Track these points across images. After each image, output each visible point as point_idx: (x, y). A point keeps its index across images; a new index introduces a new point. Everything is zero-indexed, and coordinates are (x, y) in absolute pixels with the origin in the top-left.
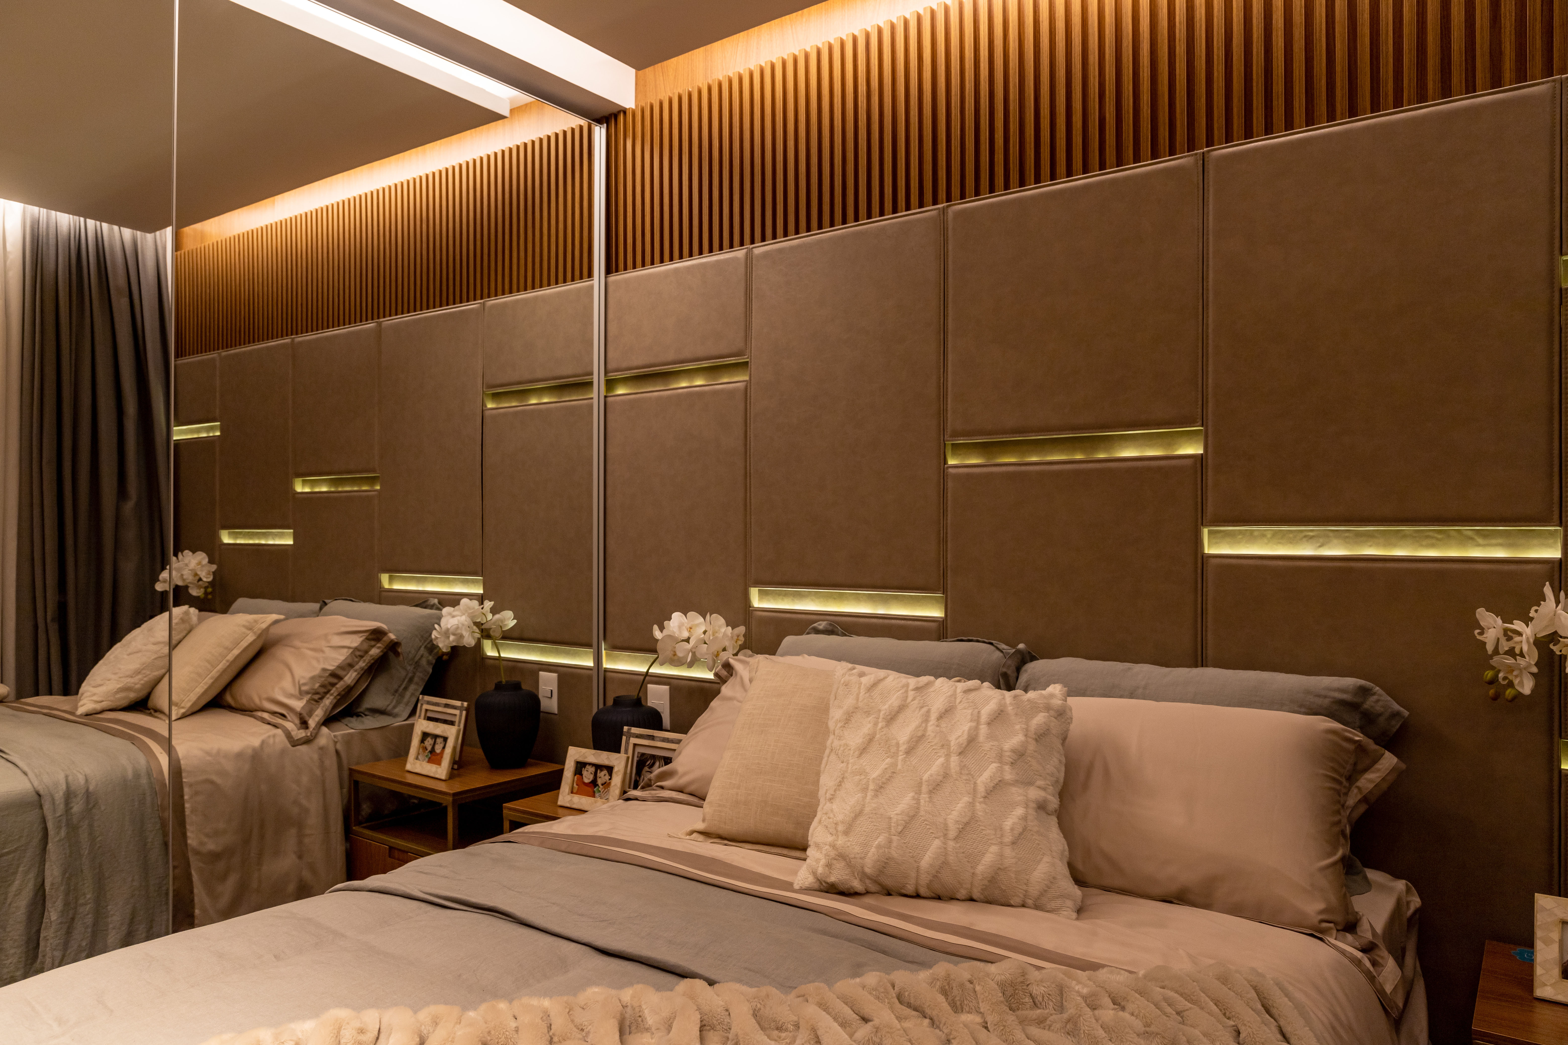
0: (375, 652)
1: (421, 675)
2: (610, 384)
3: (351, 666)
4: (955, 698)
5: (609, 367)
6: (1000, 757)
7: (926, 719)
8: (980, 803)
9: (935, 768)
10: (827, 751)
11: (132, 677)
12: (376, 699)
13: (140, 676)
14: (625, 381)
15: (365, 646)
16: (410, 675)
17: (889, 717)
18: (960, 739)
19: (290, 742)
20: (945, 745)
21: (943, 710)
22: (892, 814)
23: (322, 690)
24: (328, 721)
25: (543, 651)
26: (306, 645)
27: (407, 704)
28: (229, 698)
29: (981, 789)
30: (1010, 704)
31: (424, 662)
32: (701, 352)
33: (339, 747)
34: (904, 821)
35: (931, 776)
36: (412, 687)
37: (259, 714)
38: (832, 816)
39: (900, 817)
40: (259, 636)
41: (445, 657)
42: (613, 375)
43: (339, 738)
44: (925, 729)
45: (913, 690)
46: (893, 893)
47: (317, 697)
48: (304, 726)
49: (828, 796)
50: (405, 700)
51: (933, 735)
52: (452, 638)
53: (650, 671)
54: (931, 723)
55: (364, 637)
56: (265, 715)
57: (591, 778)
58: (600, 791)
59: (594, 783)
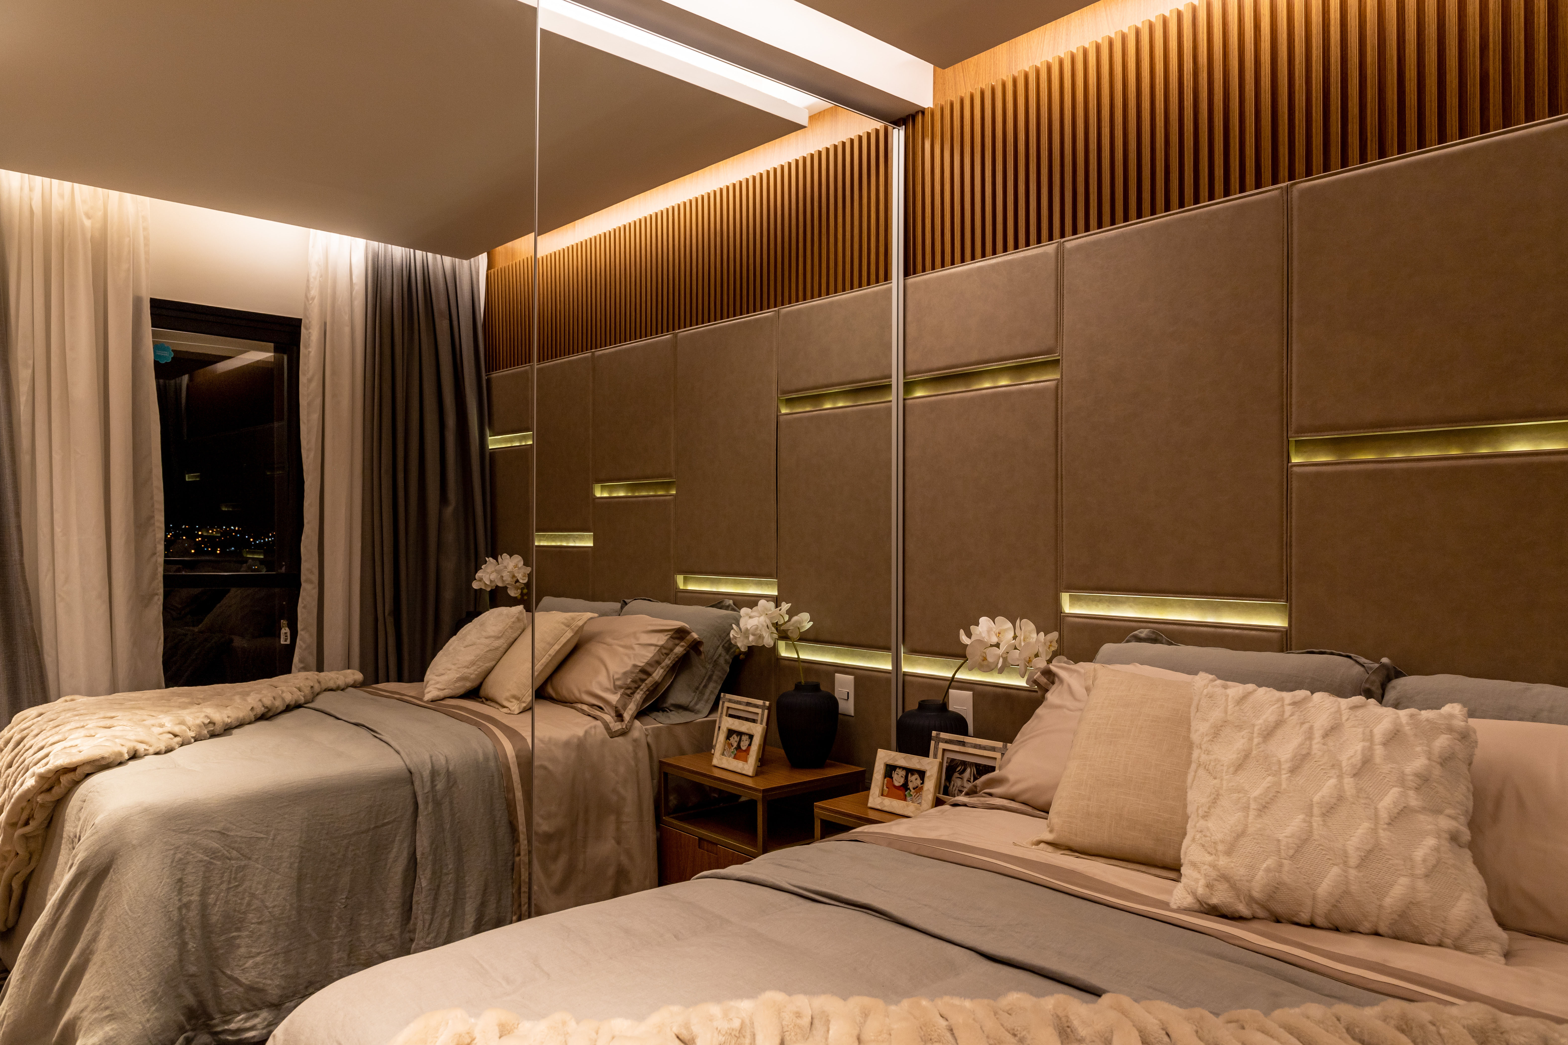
0: (679, 650)
1: (719, 673)
2: (909, 386)
3: (658, 663)
4: (1341, 715)
5: (908, 369)
6: (1402, 781)
7: (1309, 736)
8: (1384, 830)
9: (1327, 788)
10: (1193, 766)
11: (468, 668)
12: (679, 696)
13: (474, 667)
14: (924, 383)
15: (671, 644)
16: (709, 673)
17: (1265, 733)
18: (1353, 760)
19: (609, 733)
20: (1336, 765)
21: (1329, 728)
22: (1281, 837)
23: (633, 685)
24: (640, 715)
25: (838, 654)
26: (616, 642)
27: (707, 701)
28: (550, 690)
29: (1384, 815)
30: (1408, 724)
31: (722, 661)
32: (1007, 351)
33: (650, 740)
34: (1295, 844)
35: (1323, 797)
36: (711, 685)
37: (579, 706)
38: (1209, 834)
39: (1290, 840)
40: (576, 633)
41: (742, 656)
42: (911, 378)
43: (650, 731)
44: (1310, 748)
45: (1290, 705)
46: (1283, 921)
47: (629, 692)
48: (619, 718)
49: (1201, 812)
50: (705, 697)
51: (1320, 753)
52: (751, 638)
53: (956, 676)
54: (1315, 741)
55: (669, 636)
56: (585, 707)
57: (902, 781)
58: (912, 795)
59: (905, 787)
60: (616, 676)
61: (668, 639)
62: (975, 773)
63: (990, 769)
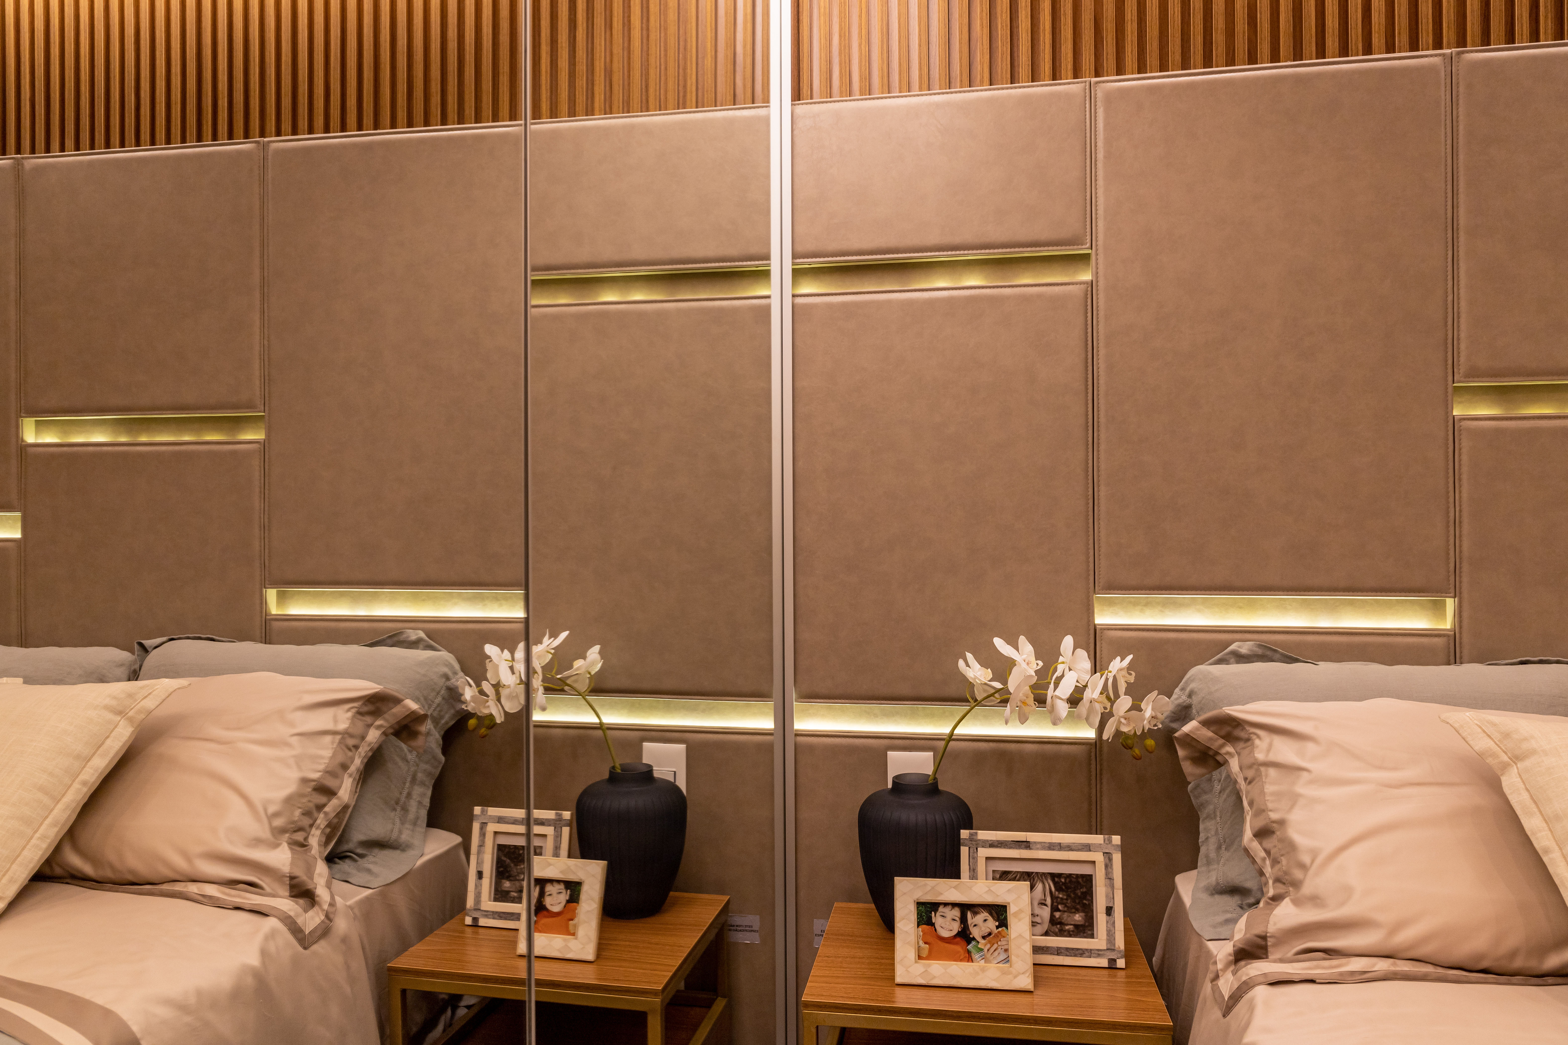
2: (800, 275)
3: (344, 767)
5: (800, 248)
12: (371, 823)
15: (359, 726)
19: (301, 940)
27: (415, 823)
33: (360, 929)
40: (138, 726)
47: (301, 837)
48: (307, 900)
55: (354, 710)
56: (211, 890)
57: (956, 927)
58: (982, 950)
59: (964, 935)
60: (272, 809)
61: (354, 717)
62: (1053, 889)
63: (1080, 880)
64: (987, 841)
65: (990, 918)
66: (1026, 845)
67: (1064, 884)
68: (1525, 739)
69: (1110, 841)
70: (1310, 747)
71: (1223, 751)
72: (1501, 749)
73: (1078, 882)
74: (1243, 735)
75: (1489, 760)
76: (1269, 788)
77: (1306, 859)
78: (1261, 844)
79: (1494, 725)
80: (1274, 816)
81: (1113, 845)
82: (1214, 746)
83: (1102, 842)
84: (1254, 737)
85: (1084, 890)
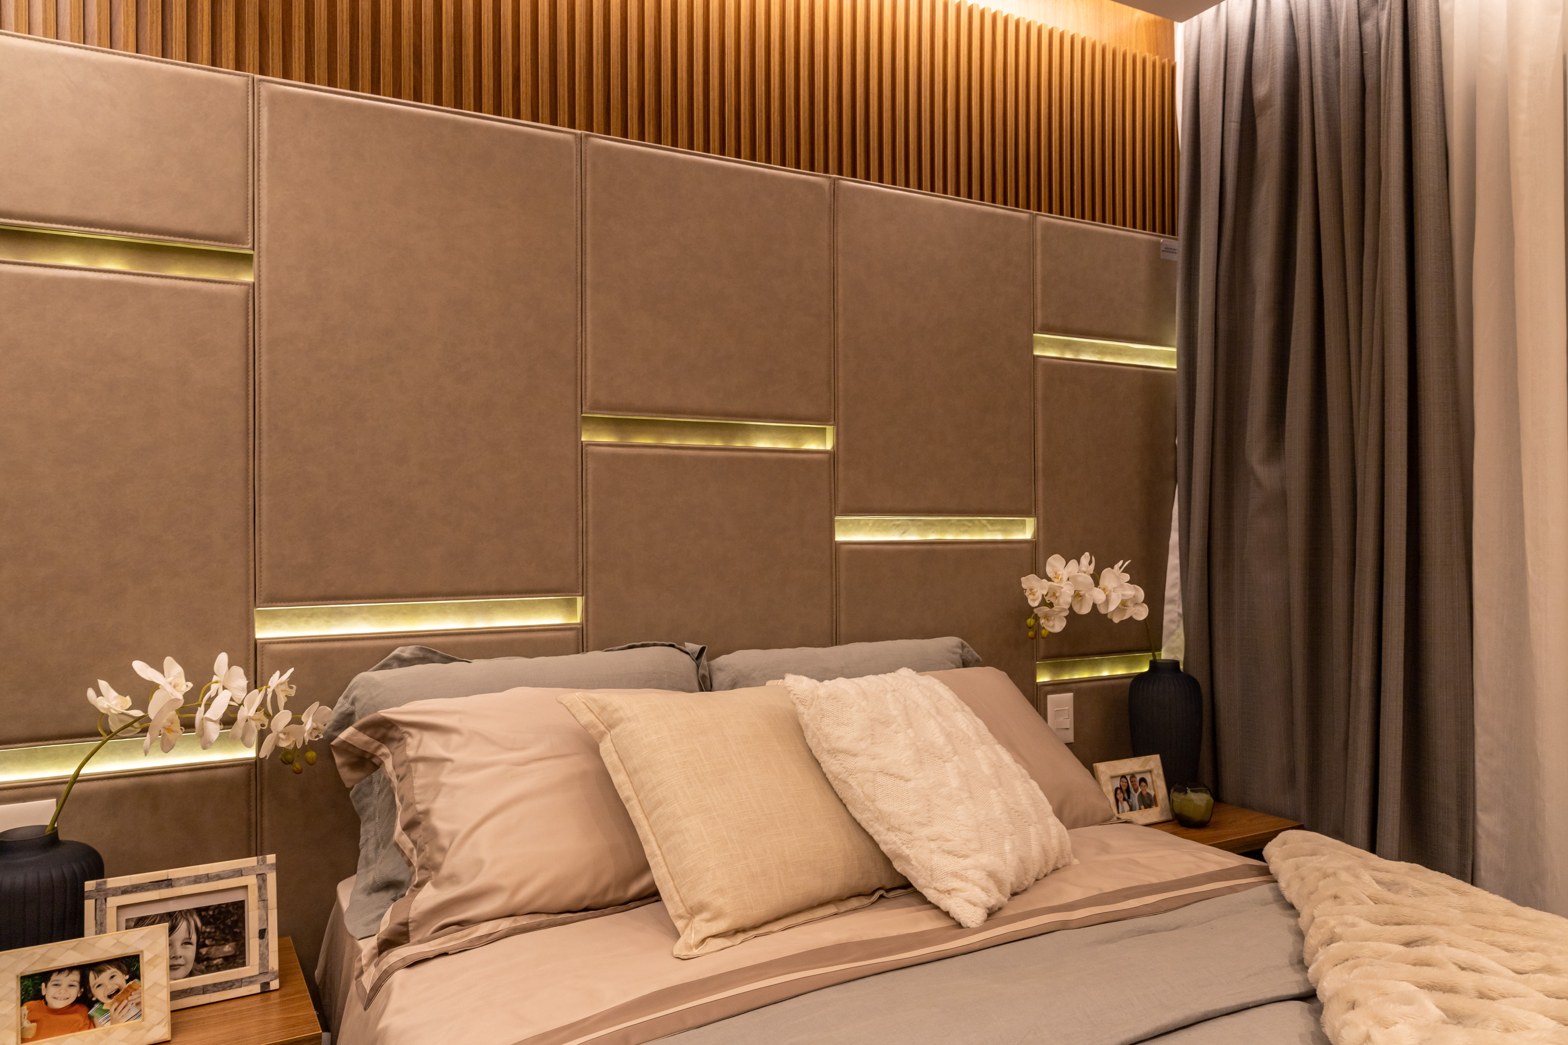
57: (74, 993)
58: (107, 1011)
59: (86, 1000)
62: (199, 924)
63: (231, 908)
64: (120, 888)
65: (119, 974)
66: (168, 883)
67: (212, 916)
68: (616, 710)
69: (264, 861)
70: (455, 738)
71: (379, 753)
72: (600, 720)
73: (229, 912)
74: (396, 735)
75: (592, 731)
76: (418, 782)
77: (445, 842)
78: (409, 836)
79: (595, 701)
80: (420, 807)
81: (268, 865)
82: (370, 750)
83: (255, 864)
84: (406, 736)
85: (235, 918)
